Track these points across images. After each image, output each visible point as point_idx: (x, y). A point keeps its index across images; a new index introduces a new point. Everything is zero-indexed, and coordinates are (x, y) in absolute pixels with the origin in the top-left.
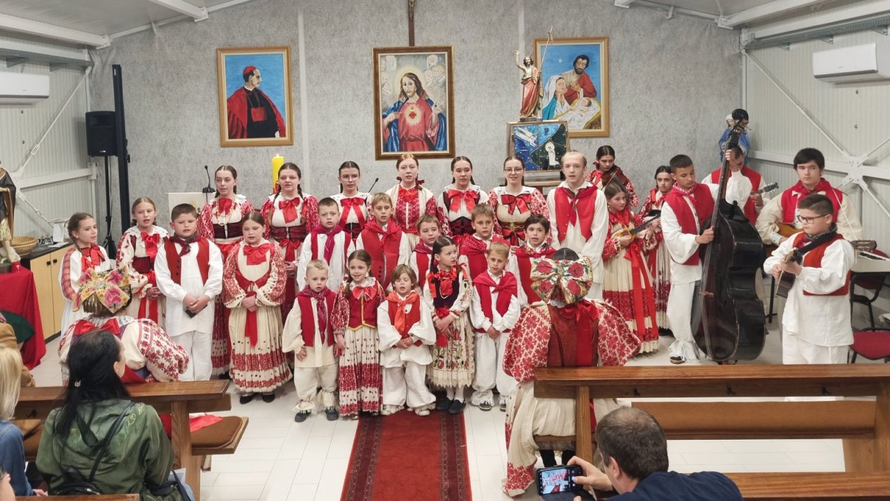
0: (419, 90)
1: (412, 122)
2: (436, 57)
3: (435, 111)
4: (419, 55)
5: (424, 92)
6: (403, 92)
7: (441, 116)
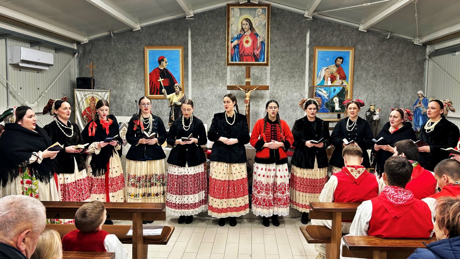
0: (251, 28)
1: (247, 46)
2: (261, 10)
3: (259, 40)
4: (252, 9)
5: (254, 29)
6: (243, 29)
7: (262, 43)
